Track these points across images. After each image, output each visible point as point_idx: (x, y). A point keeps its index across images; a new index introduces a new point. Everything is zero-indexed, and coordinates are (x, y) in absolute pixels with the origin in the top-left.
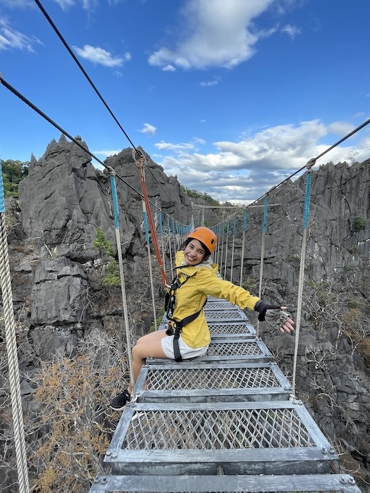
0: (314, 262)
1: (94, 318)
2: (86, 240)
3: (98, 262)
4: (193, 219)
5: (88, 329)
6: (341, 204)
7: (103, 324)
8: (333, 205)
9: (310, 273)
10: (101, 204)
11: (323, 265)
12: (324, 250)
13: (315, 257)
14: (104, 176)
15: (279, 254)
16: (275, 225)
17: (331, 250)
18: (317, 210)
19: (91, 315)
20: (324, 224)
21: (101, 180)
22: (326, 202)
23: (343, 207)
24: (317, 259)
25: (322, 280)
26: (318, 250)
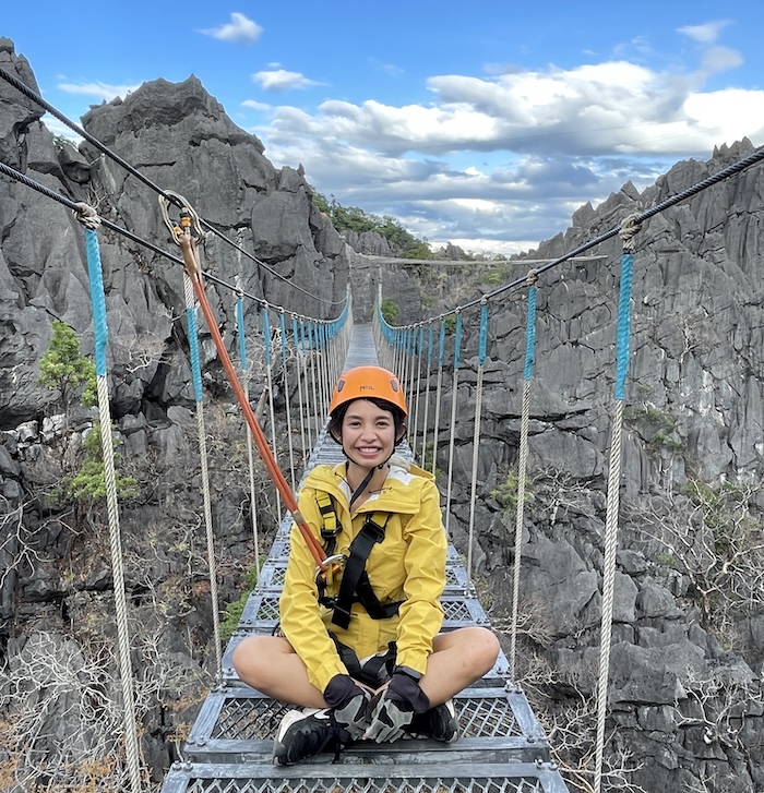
0: (699, 425)
1: (38, 598)
2: (19, 355)
3: (54, 423)
4: (349, 297)
5: (18, 633)
7: (66, 618)
8: (753, 261)
9: (689, 456)
10: (70, 247)
11: (725, 435)
12: (727, 391)
13: (704, 411)
14: (83, 161)
15: (601, 400)
16: (590, 317)
17: (747, 390)
18: (707, 274)
19: (29, 589)
20: (726, 316)
21: (73, 173)
22: (733, 254)
24: (709, 416)
25: (723, 478)
26: (710, 389)
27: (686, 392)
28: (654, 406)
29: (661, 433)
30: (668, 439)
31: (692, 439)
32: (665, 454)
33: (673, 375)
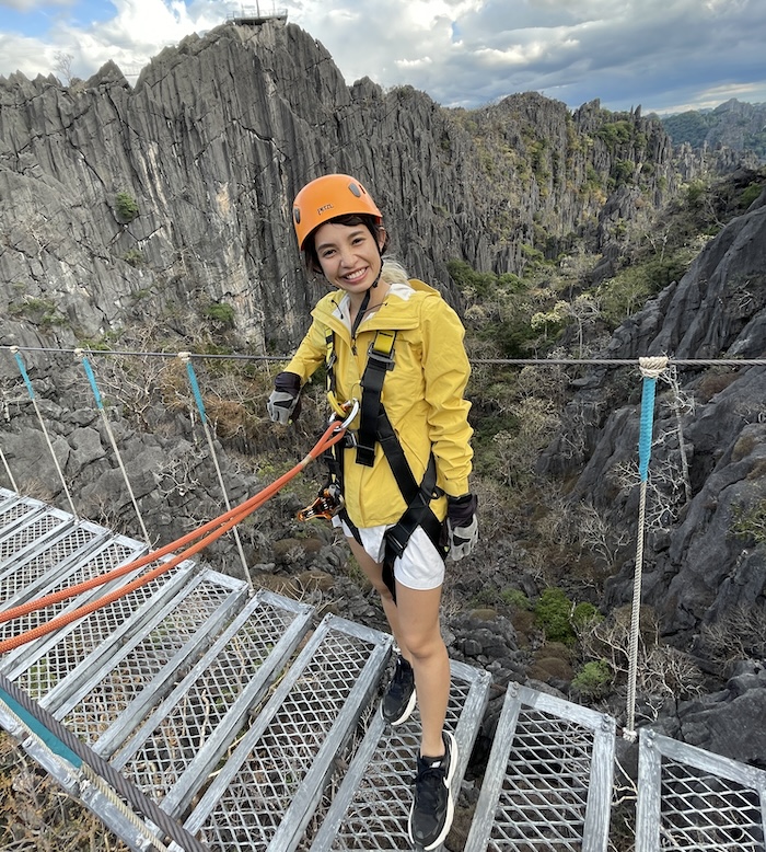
0: (72, 301)
6: (80, 171)
8: (64, 173)
9: (74, 325)
11: (93, 302)
12: (82, 271)
13: (72, 291)
17: (96, 267)
18: (34, 188)
22: (48, 169)
23: (86, 176)
24: (77, 293)
25: (102, 331)
26: (69, 274)
27: (53, 281)
28: (33, 297)
29: (46, 315)
30: (53, 318)
31: (71, 312)
32: (55, 329)
33: (38, 270)
